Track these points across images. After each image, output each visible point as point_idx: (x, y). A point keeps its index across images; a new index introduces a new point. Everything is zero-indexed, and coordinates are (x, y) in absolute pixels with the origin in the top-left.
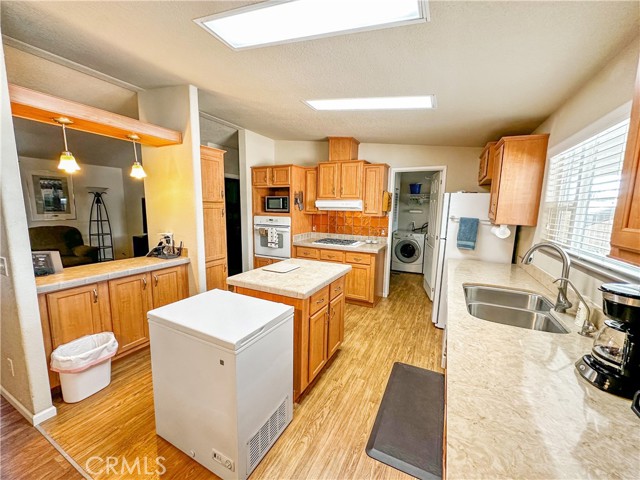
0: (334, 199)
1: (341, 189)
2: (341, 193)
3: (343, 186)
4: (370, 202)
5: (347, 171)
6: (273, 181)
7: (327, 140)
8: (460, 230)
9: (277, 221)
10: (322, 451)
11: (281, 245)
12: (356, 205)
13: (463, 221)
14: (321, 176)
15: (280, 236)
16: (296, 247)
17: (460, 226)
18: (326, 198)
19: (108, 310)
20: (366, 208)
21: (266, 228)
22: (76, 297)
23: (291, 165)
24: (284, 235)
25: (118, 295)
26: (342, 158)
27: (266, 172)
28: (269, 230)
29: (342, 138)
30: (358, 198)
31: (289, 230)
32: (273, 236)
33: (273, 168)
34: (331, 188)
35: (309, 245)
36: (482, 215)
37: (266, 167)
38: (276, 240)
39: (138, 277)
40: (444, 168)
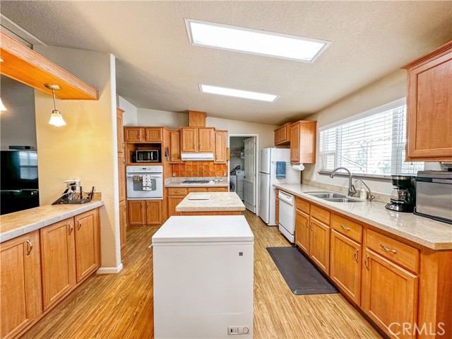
0: (194, 152)
1: (199, 146)
2: (199, 148)
3: (200, 144)
4: (219, 154)
5: (203, 134)
6: (146, 138)
7: (187, 112)
8: (277, 168)
9: (150, 169)
10: (274, 303)
11: (154, 188)
12: (210, 156)
13: (278, 163)
14: (184, 136)
15: (154, 181)
16: (167, 188)
17: (277, 166)
18: (188, 152)
19: (38, 261)
20: (216, 159)
21: (141, 176)
22: (10, 251)
23: (163, 127)
24: (157, 180)
25: (49, 242)
26: (199, 125)
27: (138, 131)
28: (144, 176)
29: (199, 112)
30: (211, 152)
31: (161, 175)
32: (147, 181)
33: (145, 128)
34: (192, 145)
35: (179, 186)
36: (287, 160)
37: (139, 128)
38: (150, 184)
39: (65, 223)
40: (257, 135)
